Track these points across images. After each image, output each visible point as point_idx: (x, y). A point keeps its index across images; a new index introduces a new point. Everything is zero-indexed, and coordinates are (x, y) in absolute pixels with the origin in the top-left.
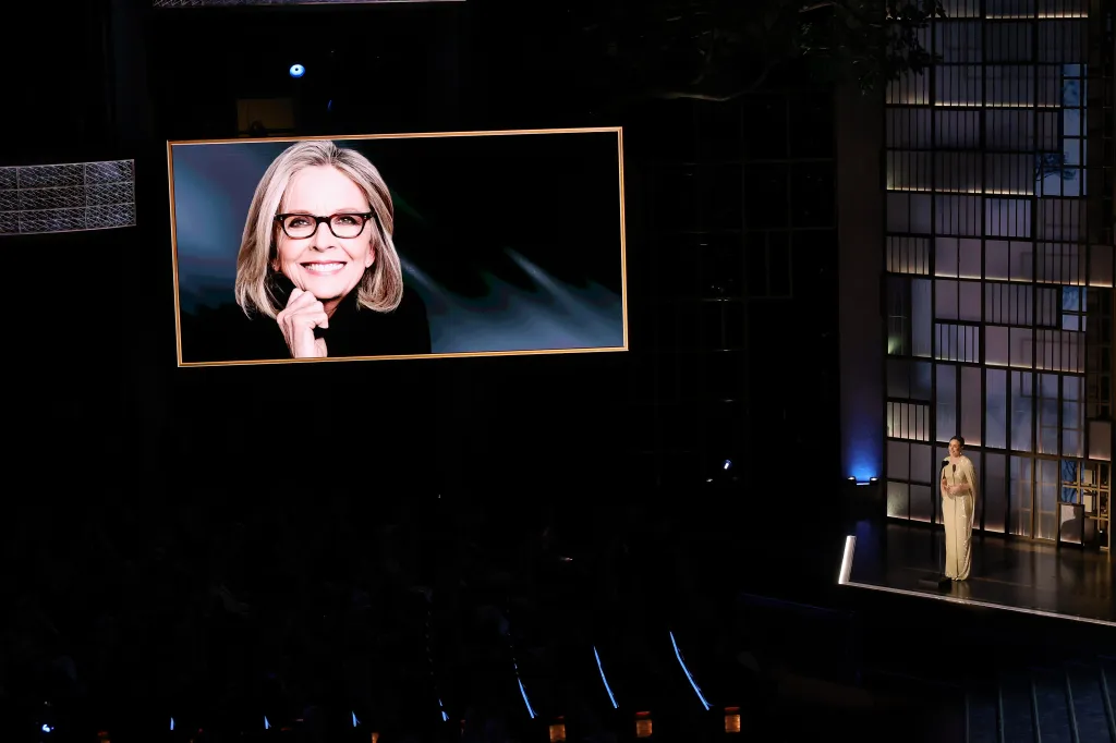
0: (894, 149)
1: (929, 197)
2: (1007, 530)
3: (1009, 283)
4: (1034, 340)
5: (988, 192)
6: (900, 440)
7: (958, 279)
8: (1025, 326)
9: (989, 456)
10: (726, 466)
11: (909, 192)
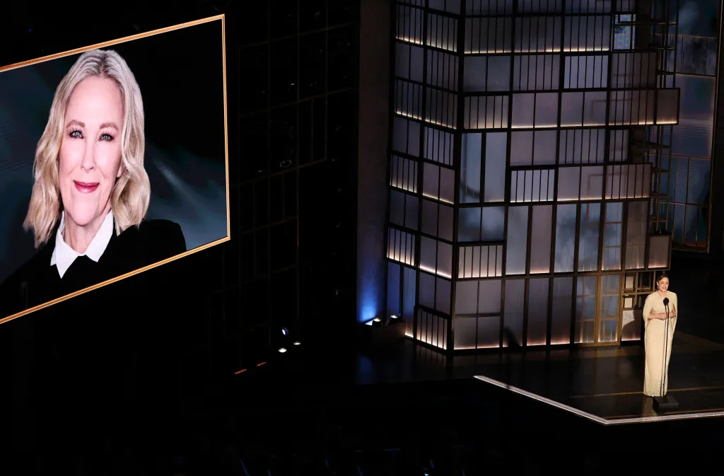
0: (473, 16)
1: (509, 58)
2: (572, 341)
3: (583, 128)
4: (605, 174)
5: (566, 50)
6: (472, 279)
7: (534, 130)
8: (596, 164)
9: (556, 280)
10: (284, 332)
11: (487, 55)
